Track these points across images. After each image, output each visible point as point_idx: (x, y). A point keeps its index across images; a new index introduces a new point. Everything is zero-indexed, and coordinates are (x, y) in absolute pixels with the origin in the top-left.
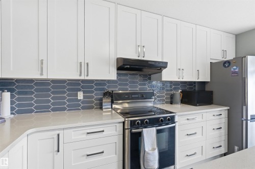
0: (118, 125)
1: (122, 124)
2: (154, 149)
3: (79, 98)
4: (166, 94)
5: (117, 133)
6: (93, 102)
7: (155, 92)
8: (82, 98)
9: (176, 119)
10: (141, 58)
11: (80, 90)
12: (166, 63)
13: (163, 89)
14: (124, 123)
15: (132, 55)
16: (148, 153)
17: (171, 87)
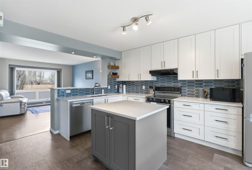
3: (143, 88)
6: (148, 91)
11: (143, 85)
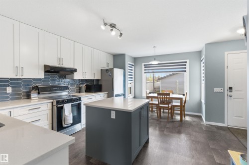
0: (49, 104)
1: (51, 104)
2: (70, 114)
3: (8, 92)
4: (76, 87)
5: (48, 108)
6: (21, 94)
7: (69, 86)
8: (11, 91)
9: (82, 99)
10: (60, 66)
11: (9, 86)
12: (76, 69)
13: (74, 84)
14: (52, 102)
15: (54, 63)
16: (67, 116)
17: (79, 82)
